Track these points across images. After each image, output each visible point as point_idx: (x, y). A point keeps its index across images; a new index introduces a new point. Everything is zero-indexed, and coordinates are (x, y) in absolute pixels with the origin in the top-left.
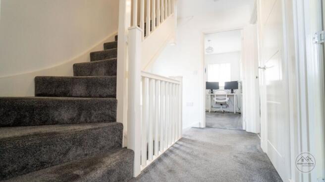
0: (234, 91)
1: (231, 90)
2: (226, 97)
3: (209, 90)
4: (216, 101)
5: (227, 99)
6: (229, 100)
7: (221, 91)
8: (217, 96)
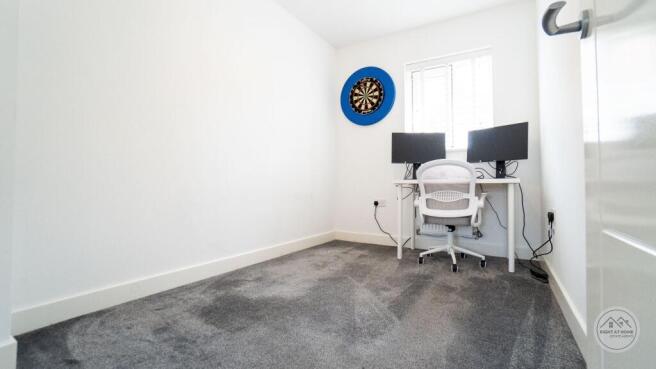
0: (510, 167)
1: (494, 164)
2: (471, 195)
3: (403, 168)
4: (424, 210)
5: (476, 204)
6: (483, 210)
7: (454, 168)
8: (429, 188)
